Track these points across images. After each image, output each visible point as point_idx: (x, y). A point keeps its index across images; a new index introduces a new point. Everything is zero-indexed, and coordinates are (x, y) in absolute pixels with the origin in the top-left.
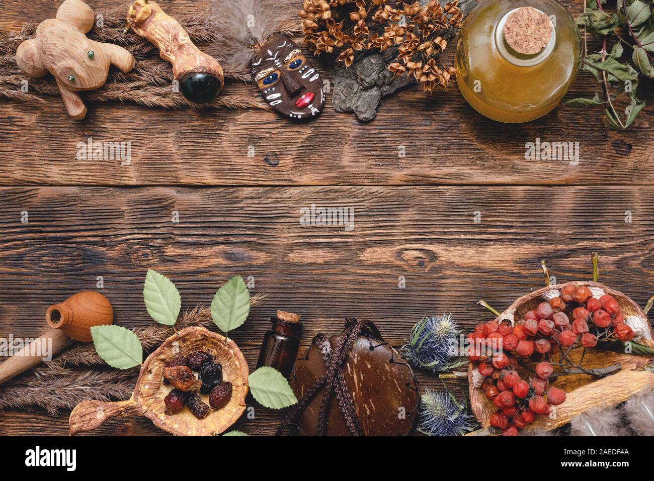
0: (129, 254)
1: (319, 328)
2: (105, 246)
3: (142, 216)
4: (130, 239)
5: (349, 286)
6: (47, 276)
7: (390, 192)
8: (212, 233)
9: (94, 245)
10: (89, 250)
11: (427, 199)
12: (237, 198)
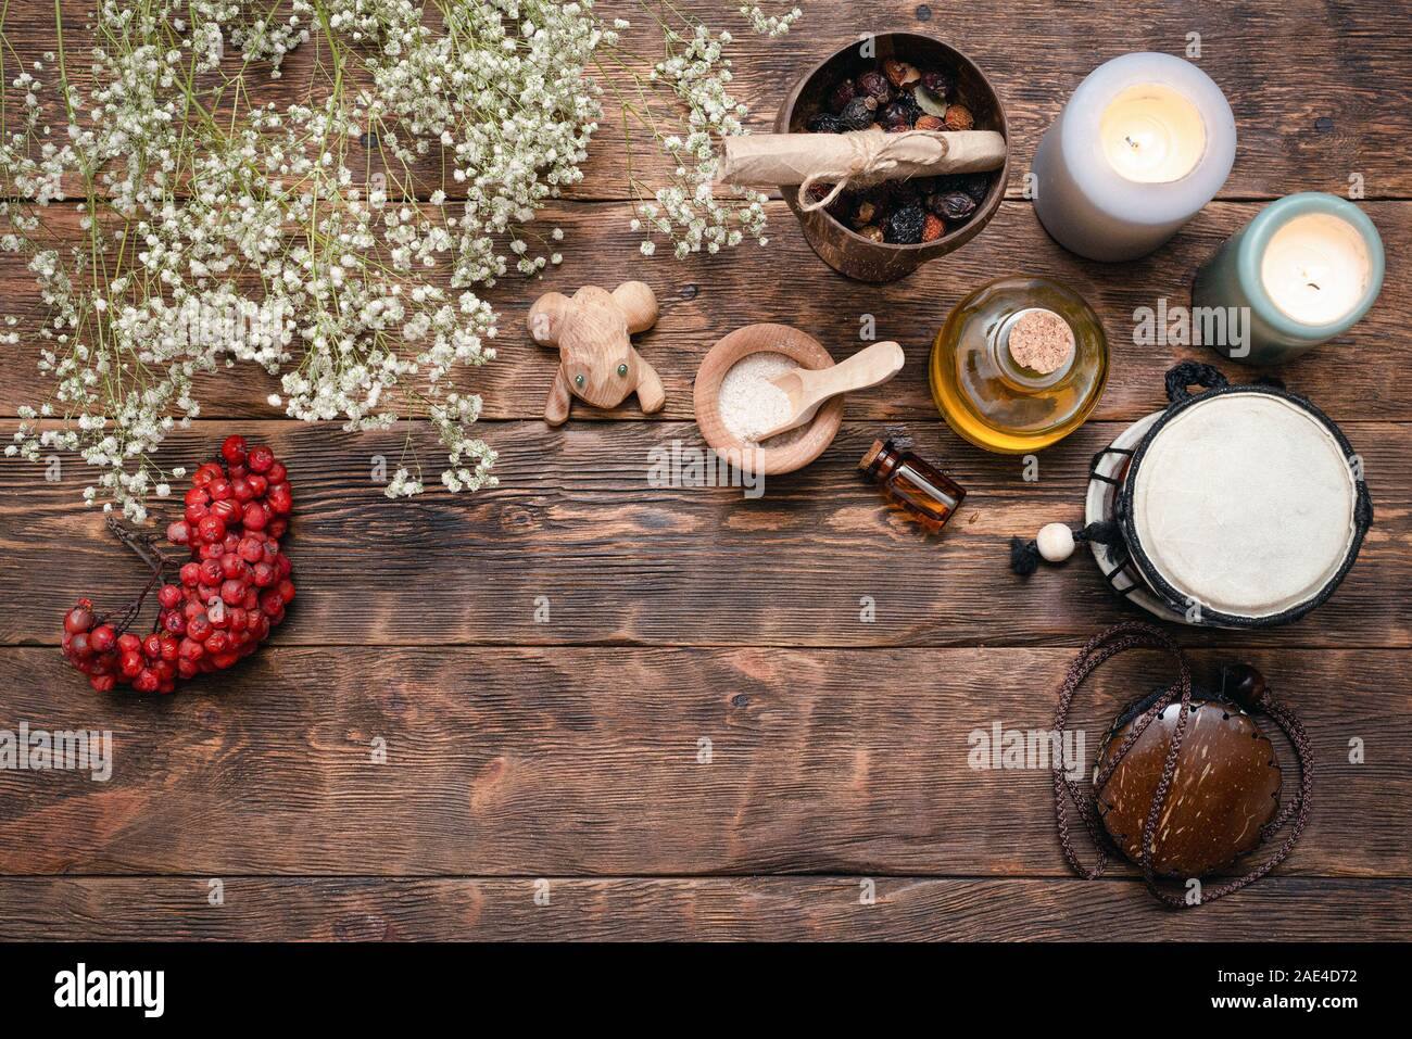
0: (498, 517)
1: (771, 621)
2: (463, 506)
3: (517, 463)
4: (499, 497)
5: (814, 562)
6: (378, 549)
7: (870, 431)
8: (617, 487)
9: (447, 505)
10: (439, 513)
11: (922, 440)
12: (652, 438)
